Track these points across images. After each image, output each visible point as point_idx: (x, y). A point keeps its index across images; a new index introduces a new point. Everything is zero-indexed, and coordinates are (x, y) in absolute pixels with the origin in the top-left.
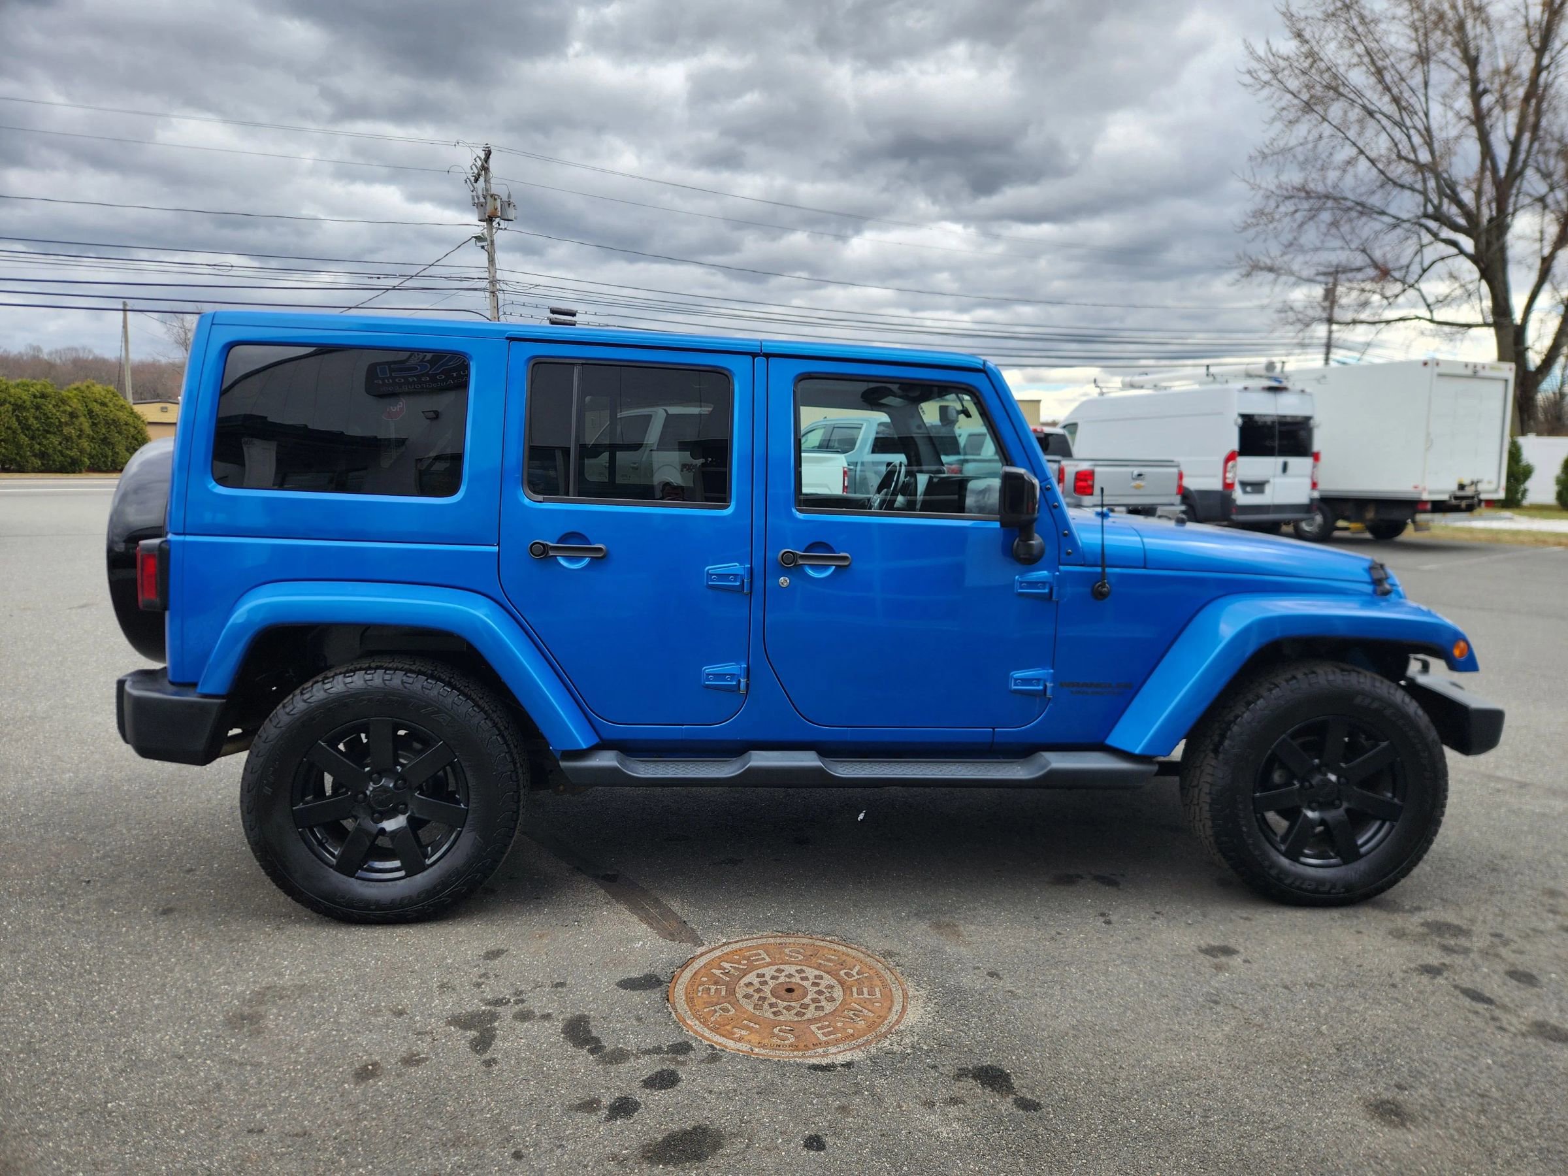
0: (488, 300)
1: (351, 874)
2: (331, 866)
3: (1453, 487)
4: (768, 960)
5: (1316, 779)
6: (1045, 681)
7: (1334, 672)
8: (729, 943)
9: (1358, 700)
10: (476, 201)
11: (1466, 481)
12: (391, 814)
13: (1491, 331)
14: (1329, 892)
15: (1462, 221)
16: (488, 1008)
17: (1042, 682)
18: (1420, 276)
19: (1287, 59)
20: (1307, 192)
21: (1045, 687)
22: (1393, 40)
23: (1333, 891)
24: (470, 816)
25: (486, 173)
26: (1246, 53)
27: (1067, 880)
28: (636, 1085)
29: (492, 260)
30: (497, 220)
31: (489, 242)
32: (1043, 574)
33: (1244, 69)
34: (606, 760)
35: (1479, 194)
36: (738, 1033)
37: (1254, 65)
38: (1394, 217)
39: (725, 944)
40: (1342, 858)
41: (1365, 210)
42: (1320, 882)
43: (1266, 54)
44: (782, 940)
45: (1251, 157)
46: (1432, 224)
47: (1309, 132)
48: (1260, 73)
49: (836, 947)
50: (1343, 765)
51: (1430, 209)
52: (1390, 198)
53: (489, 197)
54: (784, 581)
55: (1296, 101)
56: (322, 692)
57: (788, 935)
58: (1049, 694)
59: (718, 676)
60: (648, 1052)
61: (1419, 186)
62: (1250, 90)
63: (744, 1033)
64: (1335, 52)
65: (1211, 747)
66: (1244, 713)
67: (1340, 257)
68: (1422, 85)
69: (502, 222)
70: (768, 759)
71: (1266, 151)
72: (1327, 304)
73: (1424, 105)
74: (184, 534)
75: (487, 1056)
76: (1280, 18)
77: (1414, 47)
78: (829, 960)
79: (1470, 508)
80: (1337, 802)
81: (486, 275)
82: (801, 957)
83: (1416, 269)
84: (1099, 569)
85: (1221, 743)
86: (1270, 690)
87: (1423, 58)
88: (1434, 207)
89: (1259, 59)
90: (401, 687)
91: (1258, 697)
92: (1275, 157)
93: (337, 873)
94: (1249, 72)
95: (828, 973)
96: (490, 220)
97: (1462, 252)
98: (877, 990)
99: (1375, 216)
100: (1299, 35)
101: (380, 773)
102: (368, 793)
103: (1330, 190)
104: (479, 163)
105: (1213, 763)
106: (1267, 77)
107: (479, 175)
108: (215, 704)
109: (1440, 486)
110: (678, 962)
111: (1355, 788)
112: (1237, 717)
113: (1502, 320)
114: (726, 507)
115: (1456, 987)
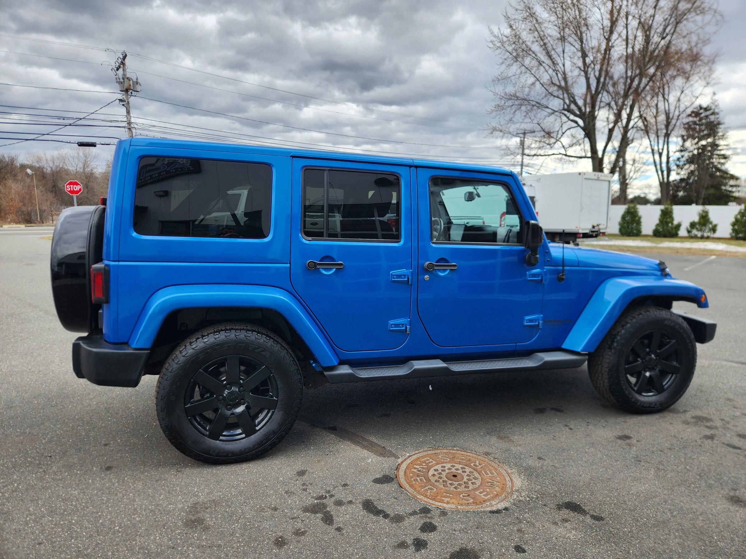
0: (127, 133)
1: (217, 439)
2: (206, 436)
3: (591, 227)
4: (434, 462)
5: (648, 358)
6: (539, 320)
7: (656, 311)
8: (411, 456)
9: (666, 322)
10: (118, 80)
11: (595, 225)
12: (238, 405)
13: (590, 160)
14: (654, 407)
15: (578, 113)
16: (318, 501)
17: (537, 321)
18: (562, 136)
19: (507, 37)
20: (517, 97)
21: (539, 323)
22: (549, 31)
23: (656, 406)
24: (279, 403)
25: (124, 66)
26: (489, 33)
27: (541, 411)
28: (418, 532)
29: (128, 112)
30: (131, 91)
31: (127, 103)
32: (537, 271)
33: (489, 40)
34: (345, 370)
35: (585, 100)
36: (446, 500)
37: (493, 39)
38: (552, 110)
39: (409, 457)
40: (657, 391)
41: (540, 106)
42: (651, 403)
43: (498, 34)
44: (436, 452)
45: (493, 80)
46: (566, 113)
47: (517, 70)
48: (496, 42)
49: (459, 452)
50: (658, 351)
51: (566, 107)
52: (549, 101)
53: (126, 79)
54: (427, 277)
55: (511, 56)
56: (203, 344)
57: (435, 449)
58: (541, 326)
59: (397, 325)
60: (411, 514)
61: (561, 97)
62: (492, 50)
63: (447, 499)
64: (527, 37)
65: (607, 346)
66: (621, 330)
67: (528, 126)
68: (562, 52)
69: (133, 92)
70: (422, 365)
71: (499, 77)
72: (522, 146)
73: (563, 61)
74: (119, 261)
75: (335, 526)
76: (503, 18)
77: (559, 36)
78: (463, 459)
79: (596, 236)
80: (655, 367)
81: (125, 119)
82: (449, 460)
83: (560, 133)
84: (561, 268)
85: (612, 344)
86: (631, 320)
87: (563, 39)
88: (567, 106)
89: (495, 36)
90: (245, 339)
91: (627, 323)
92: (503, 80)
93: (209, 439)
94: (491, 42)
95: (466, 466)
96: (127, 91)
97: (579, 125)
98: (493, 471)
99: (544, 109)
100: (511, 27)
101: (231, 383)
102: (225, 395)
103: (526, 97)
104: (120, 61)
105: (610, 353)
106: (499, 44)
107: (120, 67)
108: (144, 353)
109: (585, 227)
110: (394, 468)
111: (663, 361)
112: (618, 332)
113: (594, 155)
114: (400, 241)
115: (723, 443)
